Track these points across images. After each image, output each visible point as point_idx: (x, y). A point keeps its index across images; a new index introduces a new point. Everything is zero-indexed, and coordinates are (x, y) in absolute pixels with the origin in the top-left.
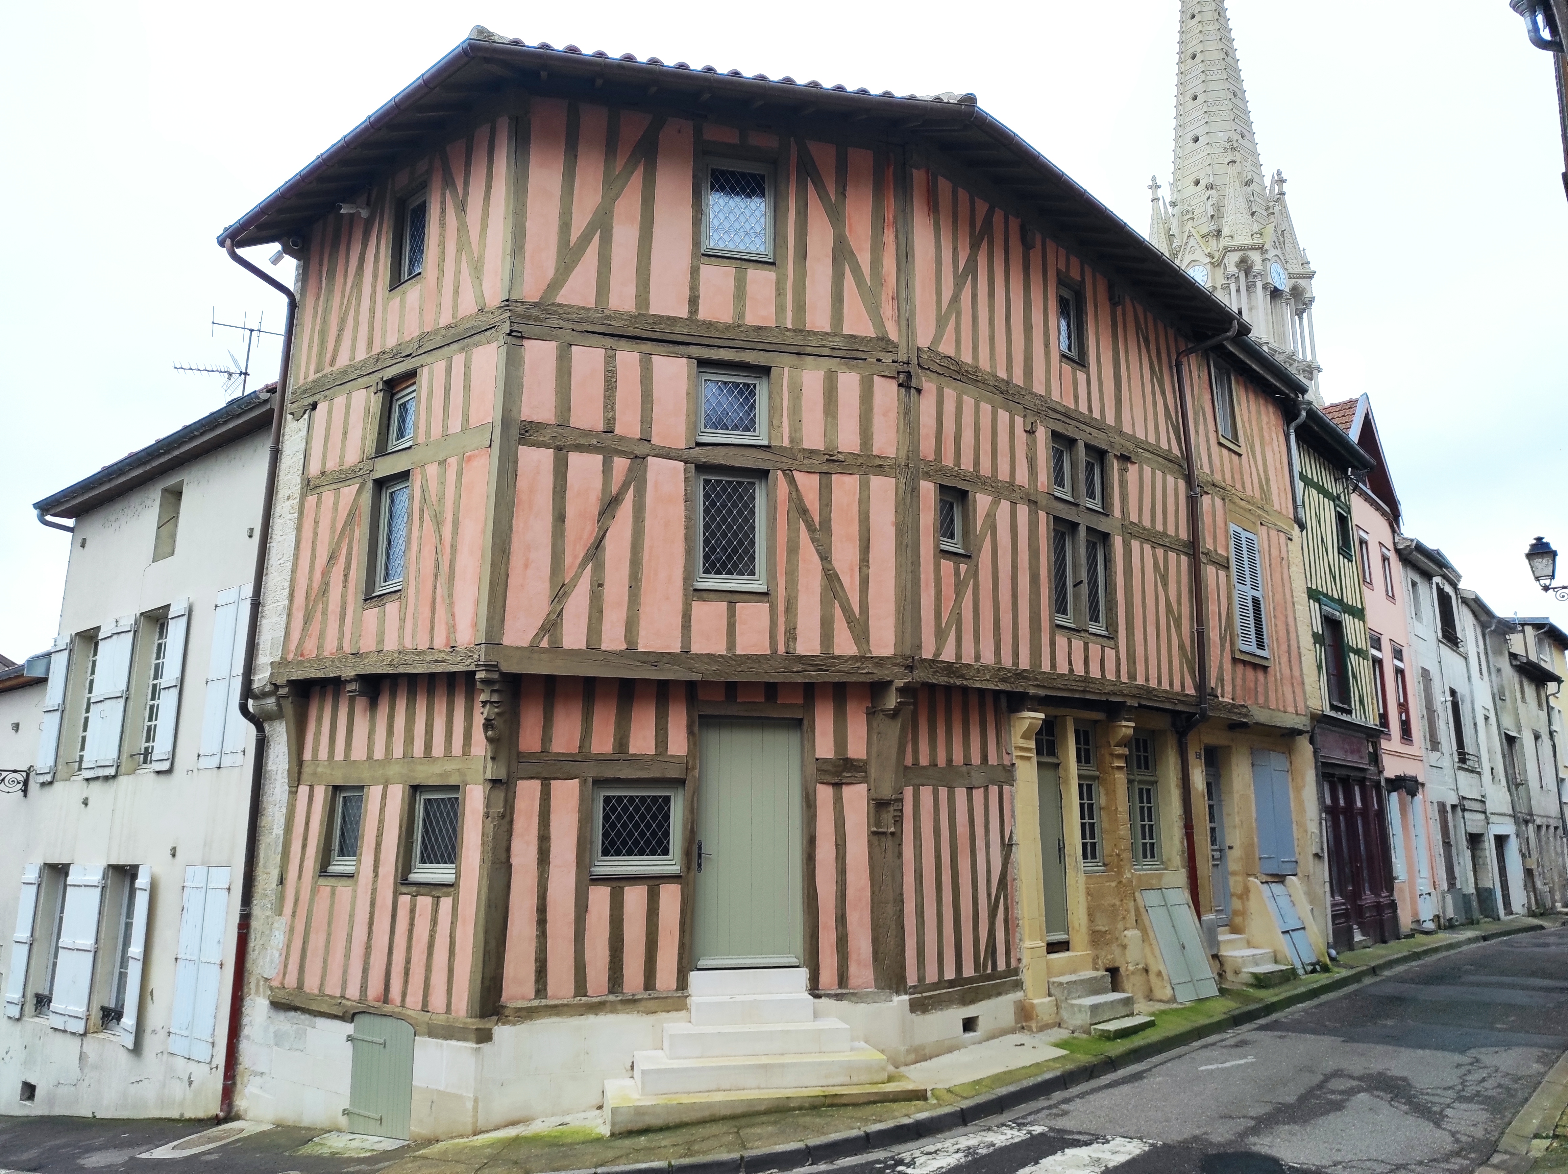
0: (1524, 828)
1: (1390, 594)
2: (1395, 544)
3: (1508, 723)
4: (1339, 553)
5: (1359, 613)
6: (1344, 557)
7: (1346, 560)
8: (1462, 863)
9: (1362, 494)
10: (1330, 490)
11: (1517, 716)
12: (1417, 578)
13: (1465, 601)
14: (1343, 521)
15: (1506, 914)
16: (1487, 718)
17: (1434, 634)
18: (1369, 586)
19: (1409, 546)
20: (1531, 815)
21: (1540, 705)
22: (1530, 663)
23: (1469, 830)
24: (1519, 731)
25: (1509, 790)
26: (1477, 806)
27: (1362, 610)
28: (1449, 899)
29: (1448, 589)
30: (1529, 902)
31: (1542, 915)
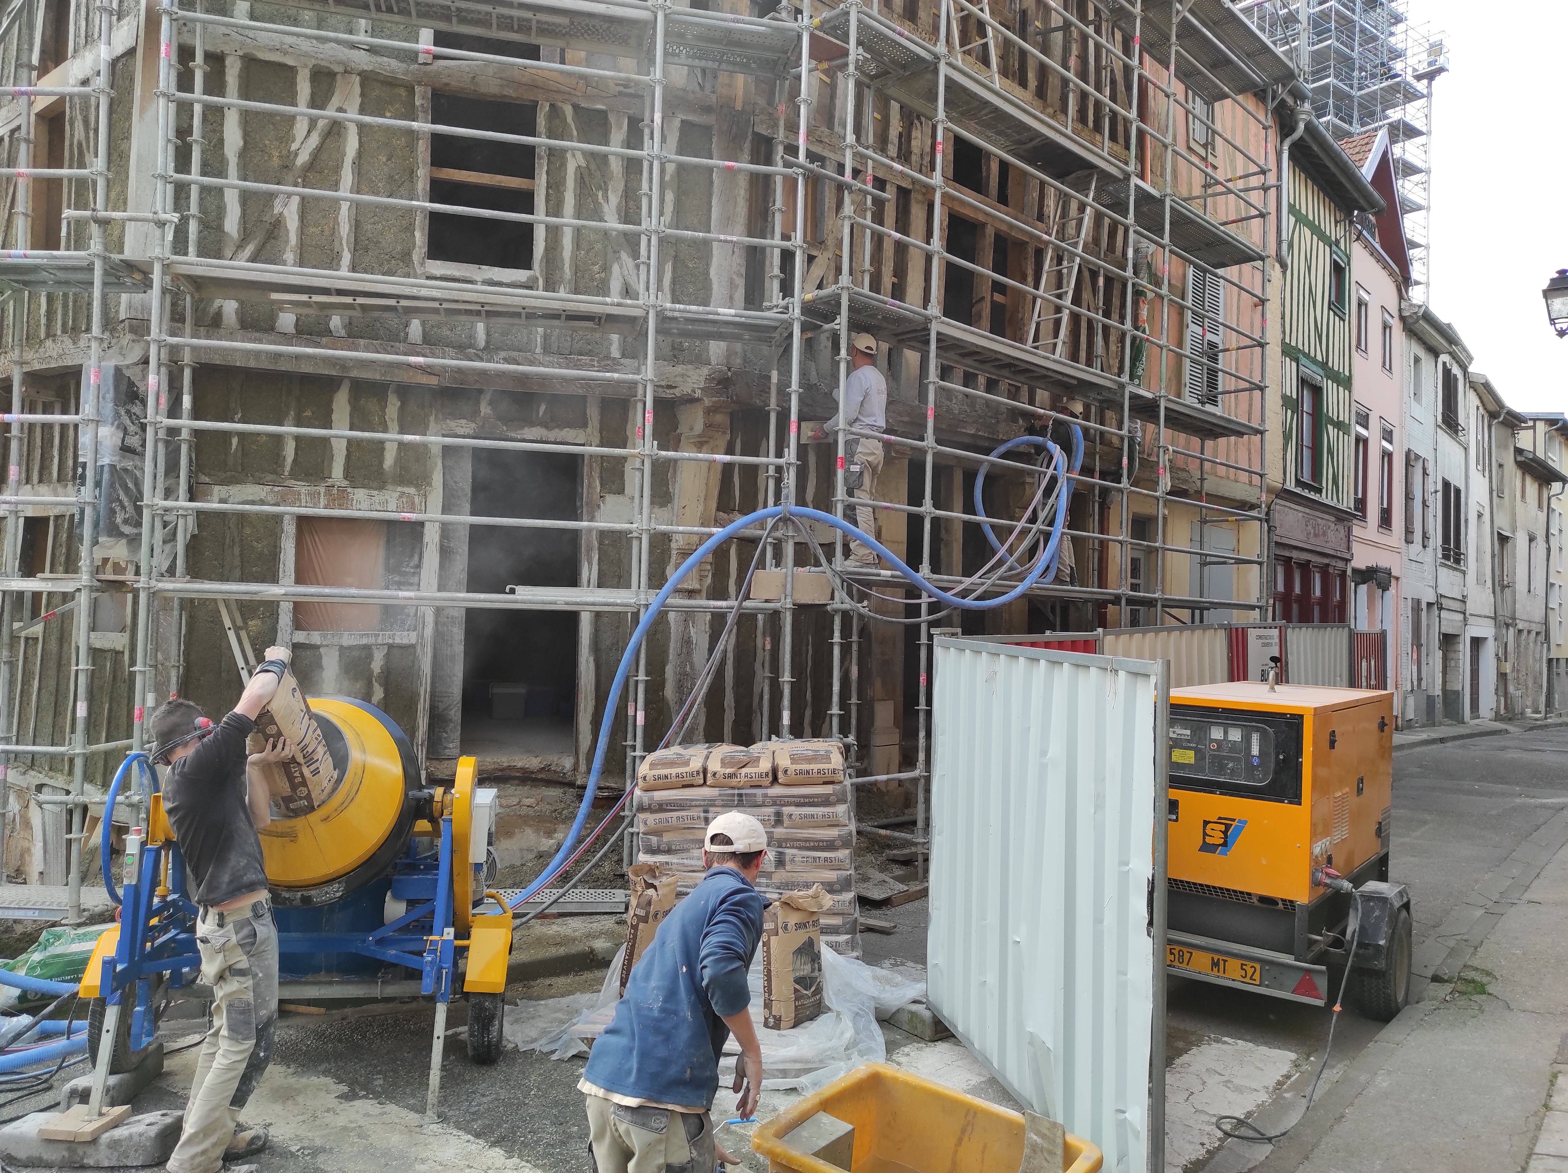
0: (1504, 631)
1: (1387, 367)
2: (1400, 310)
3: (1503, 524)
4: (1330, 308)
5: (1346, 382)
6: (1335, 313)
7: (1337, 319)
8: (1431, 663)
9: (1368, 246)
10: (1328, 233)
11: (1514, 515)
12: (1422, 353)
13: (1473, 385)
14: (1339, 271)
15: (1472, 718)
16: (1480, 516)
17: (1433, 419)
18: (1364, 354)
19: (1416, 313)
20: (1514, 619)
21: (1540, 506)
22: (1536, 460)
23: (1443, 630)
24: (1514, 531)
25: (1494, 592)
26: (1456, 606)
27: (1350, 378)
28: (1411, 701)
29: (1456, 370)
30: (1498, 707)
31: (1509, 720)
